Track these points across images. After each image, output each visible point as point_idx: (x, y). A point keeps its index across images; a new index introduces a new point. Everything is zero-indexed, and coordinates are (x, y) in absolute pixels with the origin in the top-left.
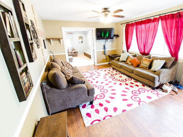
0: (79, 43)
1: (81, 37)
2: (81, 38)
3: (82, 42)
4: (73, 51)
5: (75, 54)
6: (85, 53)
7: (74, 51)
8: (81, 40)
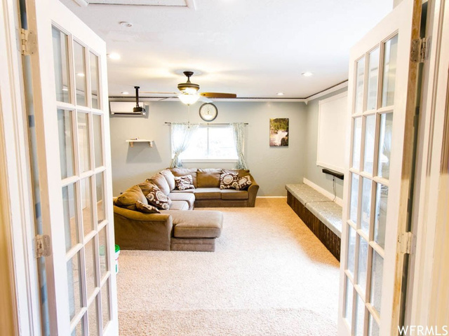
0: (273, 145)
1: (284, 120)
2: (282, 124)
3: (285, 143)
4: (238, 178)
5: (244, 194)
6: (290, 195)
7: (243, 181)
8: (282, 134)
